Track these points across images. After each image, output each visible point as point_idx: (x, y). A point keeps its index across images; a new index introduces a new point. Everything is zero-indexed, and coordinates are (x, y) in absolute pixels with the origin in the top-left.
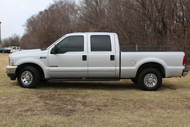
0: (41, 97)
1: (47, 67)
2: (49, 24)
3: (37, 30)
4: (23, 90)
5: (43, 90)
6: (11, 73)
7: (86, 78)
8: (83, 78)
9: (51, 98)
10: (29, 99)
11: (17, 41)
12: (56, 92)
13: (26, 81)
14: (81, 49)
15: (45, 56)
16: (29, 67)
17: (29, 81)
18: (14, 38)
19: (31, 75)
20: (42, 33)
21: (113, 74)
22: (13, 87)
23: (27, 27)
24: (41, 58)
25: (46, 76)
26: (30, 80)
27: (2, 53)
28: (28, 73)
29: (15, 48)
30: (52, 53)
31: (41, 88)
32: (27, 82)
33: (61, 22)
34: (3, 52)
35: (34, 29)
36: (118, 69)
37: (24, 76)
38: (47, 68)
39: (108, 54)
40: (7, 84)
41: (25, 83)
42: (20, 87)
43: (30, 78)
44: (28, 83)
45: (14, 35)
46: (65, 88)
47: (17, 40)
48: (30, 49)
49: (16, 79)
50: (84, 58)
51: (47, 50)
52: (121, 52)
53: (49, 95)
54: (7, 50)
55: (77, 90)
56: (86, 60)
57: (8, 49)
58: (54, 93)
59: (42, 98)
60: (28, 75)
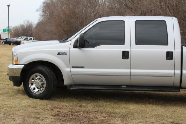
0: (57, 115)
1: (68, 67)
2: (71, 8)
3: (56, 16)
4: (31, 102)
5: (62, 103)
6: (14, 75)
7: (126, 86)
8: (123, 85)
9: (73, 117)
10: (39, 118)
11: (29, 30)
12: (81, 106)
13: (36, 88)
14: (121, 41)
15: (66, 52)
16: (41, 68)
17: (40, 88)
18: (27, 26)
19: (44, 80)
20: (62, 19)
21: (169, 82)
22: (17, 97)
23: (43, 12)
24: (59, 54)
25: (66, 82)
26: (43, 87)
27: (10, 44)
28: (39, 76)
29: (27, 39)
30: (75, 47)
31: (58, 100)
32: (37, 90)
33: (87, 5)
34: (12, 44)
35: (51, 15)
36: (177, 74)
37: (33, 81)
38: (68, 69)
39: (163, 50)
40: (9, 91)
41: (35, 91)
42: (27, 96)
43: (42, 84)
44: (39, 91)
45: (27, 23)
46: (94, 101)
47: (30, 28)
48: (45, 40)
49: (21, 84)
50: (125, 55)
51: (68, 41)
52: (184, 47)
53: (69, 111)
54: (17, 41)
55: (113, 105)
56: (128, 58)
57: (18, 39)
58: (77, 108)
59: (59, 117)
60: (39, 79)
